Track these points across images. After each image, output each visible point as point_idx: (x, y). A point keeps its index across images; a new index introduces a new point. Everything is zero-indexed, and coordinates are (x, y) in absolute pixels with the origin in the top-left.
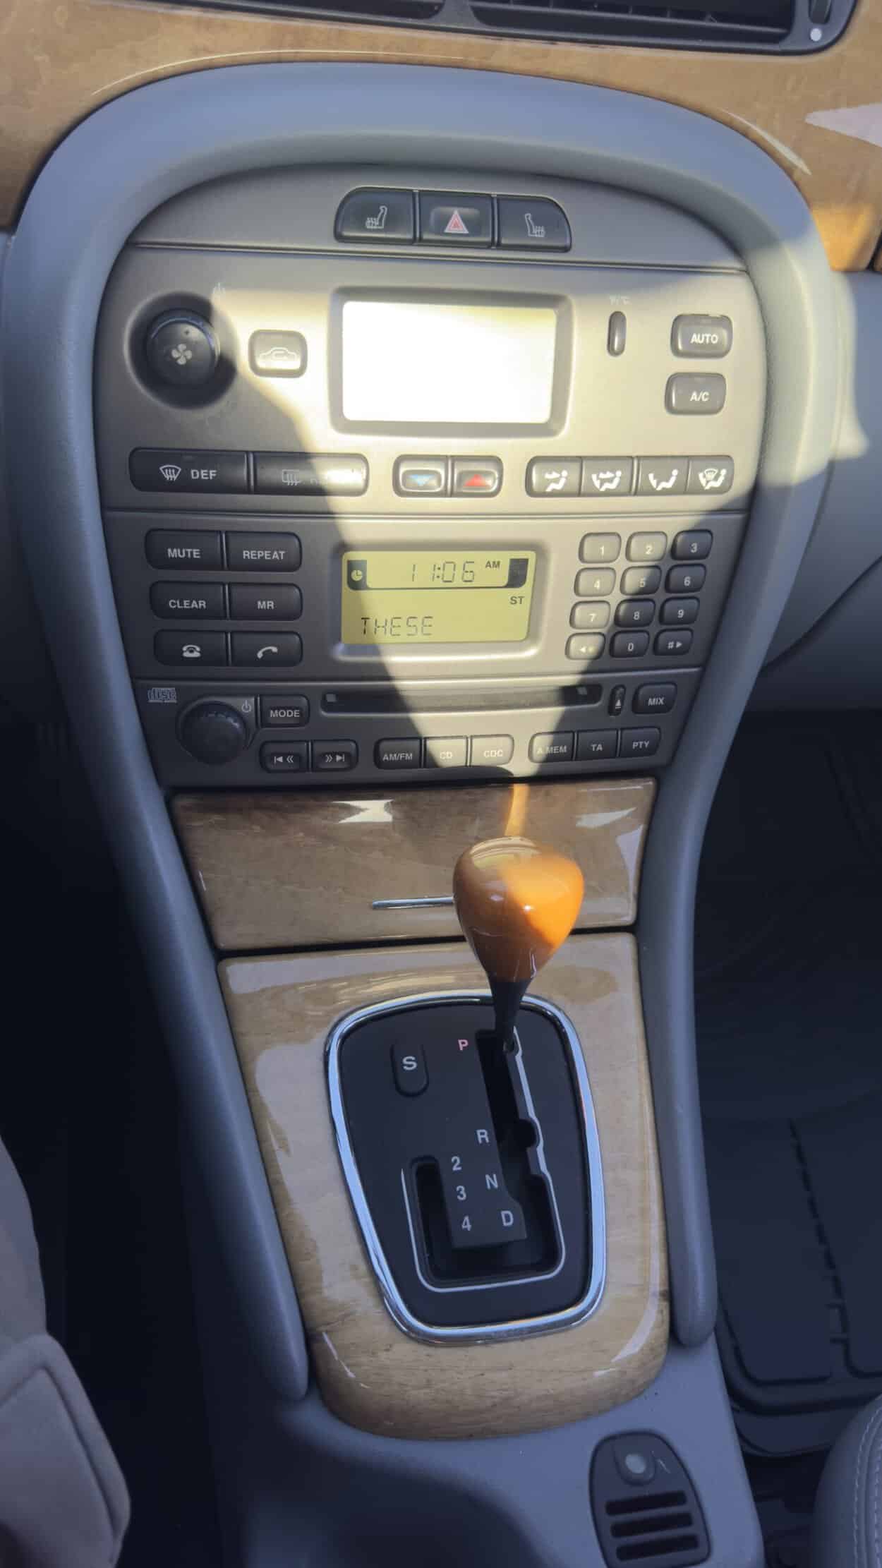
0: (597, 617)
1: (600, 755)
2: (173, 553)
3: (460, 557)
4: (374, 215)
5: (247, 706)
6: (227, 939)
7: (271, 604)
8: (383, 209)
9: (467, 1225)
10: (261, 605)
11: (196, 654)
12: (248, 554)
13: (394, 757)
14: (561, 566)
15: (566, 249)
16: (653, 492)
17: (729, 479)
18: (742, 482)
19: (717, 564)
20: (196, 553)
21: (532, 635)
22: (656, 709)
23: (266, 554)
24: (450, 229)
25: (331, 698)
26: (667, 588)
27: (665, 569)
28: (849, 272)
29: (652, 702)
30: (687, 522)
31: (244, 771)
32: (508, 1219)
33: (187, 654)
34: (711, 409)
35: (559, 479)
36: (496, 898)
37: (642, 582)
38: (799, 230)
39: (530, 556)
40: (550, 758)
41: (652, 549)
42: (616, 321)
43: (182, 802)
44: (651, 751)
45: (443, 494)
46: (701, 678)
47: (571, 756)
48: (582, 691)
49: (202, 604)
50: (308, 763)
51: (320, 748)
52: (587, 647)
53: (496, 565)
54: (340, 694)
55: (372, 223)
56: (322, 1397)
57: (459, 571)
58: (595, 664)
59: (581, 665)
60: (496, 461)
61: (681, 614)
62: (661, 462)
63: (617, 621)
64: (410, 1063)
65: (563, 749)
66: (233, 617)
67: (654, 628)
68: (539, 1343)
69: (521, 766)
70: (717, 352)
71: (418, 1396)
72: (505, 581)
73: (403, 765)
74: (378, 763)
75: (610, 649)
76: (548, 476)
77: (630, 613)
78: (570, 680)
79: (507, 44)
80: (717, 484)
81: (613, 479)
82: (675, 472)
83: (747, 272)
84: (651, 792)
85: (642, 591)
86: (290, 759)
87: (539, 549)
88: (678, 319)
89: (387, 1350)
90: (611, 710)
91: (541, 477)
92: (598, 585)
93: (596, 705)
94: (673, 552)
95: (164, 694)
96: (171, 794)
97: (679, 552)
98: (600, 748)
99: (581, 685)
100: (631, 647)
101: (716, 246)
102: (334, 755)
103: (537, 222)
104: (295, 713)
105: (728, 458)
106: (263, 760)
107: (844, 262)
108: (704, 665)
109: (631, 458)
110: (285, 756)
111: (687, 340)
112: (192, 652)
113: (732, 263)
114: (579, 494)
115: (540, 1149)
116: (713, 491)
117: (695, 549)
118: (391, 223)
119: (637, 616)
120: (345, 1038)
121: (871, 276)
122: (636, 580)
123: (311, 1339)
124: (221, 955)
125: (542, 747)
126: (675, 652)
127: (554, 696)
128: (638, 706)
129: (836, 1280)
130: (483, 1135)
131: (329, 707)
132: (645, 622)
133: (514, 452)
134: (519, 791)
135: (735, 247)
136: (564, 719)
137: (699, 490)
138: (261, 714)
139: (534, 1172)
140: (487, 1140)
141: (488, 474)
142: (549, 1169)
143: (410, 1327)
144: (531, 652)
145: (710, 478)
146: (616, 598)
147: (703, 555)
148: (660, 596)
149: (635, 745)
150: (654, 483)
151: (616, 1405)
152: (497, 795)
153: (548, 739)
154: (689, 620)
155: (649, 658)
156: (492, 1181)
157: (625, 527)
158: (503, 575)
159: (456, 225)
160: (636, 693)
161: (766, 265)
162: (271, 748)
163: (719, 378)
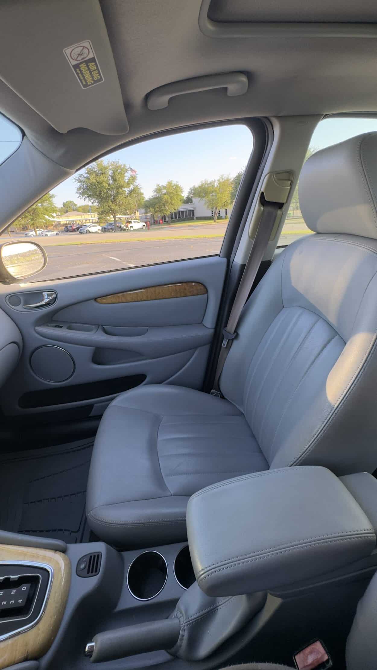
9: (20, 601)
32: (24, 588)
89: (39, 630)
115: (12, 577)
139: (17, 579)
140: (3, 592)
142: (18, 575)
143: (36, 622)
156: (14, 592)
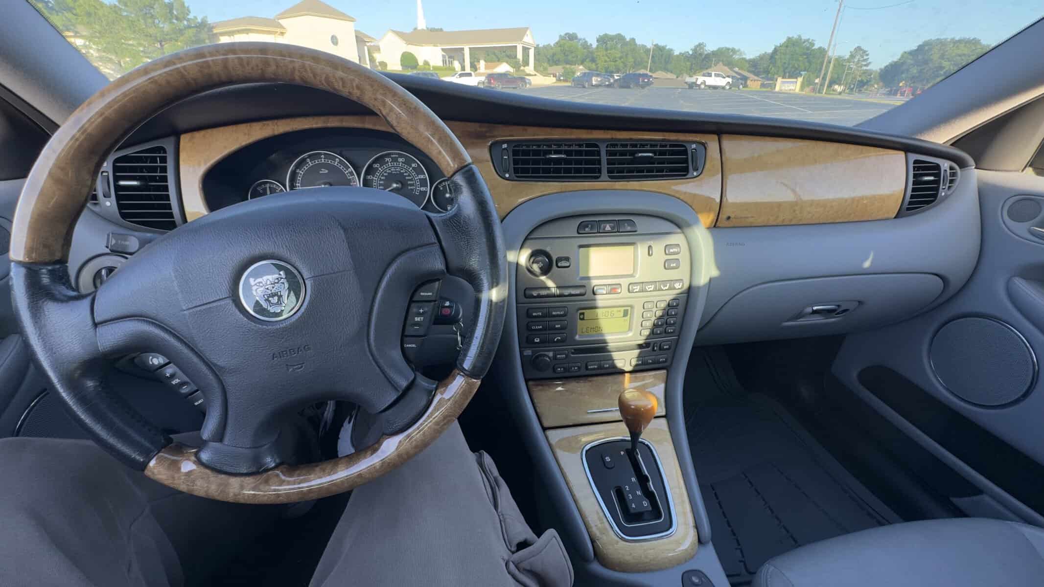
0: (649, 324)
1: (650, 364)
2: (534, 314)
3: (609, 310)
4: (588, 227)
5: (551, 354)
6: (546, 424)
7: (559, 326)
8: (590, 226)
9: (634, 506)
10: (557, 326)
11: (538, 341)
12: (554, 313)
13: (592, 367)
14: (638, 311)
15: (635, 231)
16: (663, 290)
17: (683, 285)
18: (686, 286)
19: (681, 308)
20: (540, 314)
21: (630, 329)
22: (666, 349)
23: (559, 313)
24: (606, 229)
25: (573, 351)
26: (668, 315)
27: (667, 310)
28: (708, 228)
29: (665, 347)
30: (672, 297)
31: (549, 373)
32: (645, 504)
33: (536, 341)
34: (677, 268)
35: (637, 288)
36: (633, 407)
37: (661, 314)
38: (697, 221)
39: (629, 308)
40: (637, 365)
41: (663, 305)
42: (650, 247)
43: (530, 383)
44: (665, 362)
45: (607, 294)
46: (678, 340)
47: (642, 364)
48: (644, 345)
49: (541, 327)
50: (566, 370)
51: (570, 365)
52: (646, 332)
53: (620, 311)
54: (575, 350)
55: (587, 229)
56: (599, 561)
57: (610, 314)
58: (648, 337)
59: (644, 338)
60: (620, 284)
61: (672, 322)
62: (664, 282)
63: (654, 325)
64: (608, 459)
65: (640, 362)
66: (549, 330)
67: (665, 326)
68: (661, 541)
69: (628, 368)
70: (677, 253)
71: (628, 558)
72: (622, 315)
73: (594, 369)
74: (587, 368)
75: (653, 333)
76: (634, 288)
77: (658, 323)
78: (641, 342)
79: (617, 183)
80: (680, 287)
81: (652, 287)
82: (668, 285)
83: (683, 233)
84: (666, 374)
85: (661, 316)
86: (562, 369)
87: (632, 307)
88: (666, 246)
89: (618, 545)
90: (653, 350)
91: (632, 288)
92: (649, 315)
93: (649, 349)
94: (668, 305)
95: (528, 352)
96: (527, 381)
97: (670, 305)
98: (651, 361)
99: (645, 343)
100: (659, 332)
101: (675, 227)
102: (574, 367)
103: (628, 225)
104: (564, 356)
105: (682, 280)
106: (554, 370)
107: (707, 227)
108: (679, 336)
109: (656, 282)
110: (561, 368)
111: (669, 251)
112: (537, 340)
113: (679, 230)
114: (643, 292)
115: (651, 483)
116: (679, 289)
117: (675, 304)
118: (592, 228)
119: (660, 323)
120: (587, 451)
121: (714, 229)
122: (659, 313)
123: (593, 542)
124: (545, 429)
125: (634, 362)
126: (671, 332)
127: (637, 347)
128: (661, 349)
129: (738, 541)
130: (633, 479)
131: (573, 353)
132: (662, 325)
133: (625, 282)
134: (627, 375)
135: (679, 226)
136: (640, 353)
137: (675, 289)
138: (555, 357)
139: (650, 490)
140: (635, 481)
141: (618, 288)
142: (654, 489)
143: (622, 537)
144: (630, 334)
145: (677, 286)
146: (654, 318)
147: (677, 305)
148: (666, 318)
149: (661, 360)
150: (663, 288)
151: (686, 561)
152: (620, 377)
153: (636, 359)
154: (674, 324)
155: (664, 335)
156: (639, 493)
157: (655, 299)
158: (622, 314)
159: (608, 228)
160: (660, 345)
161: (688, 231)
162: (556, 366)
163: (678, 259)
